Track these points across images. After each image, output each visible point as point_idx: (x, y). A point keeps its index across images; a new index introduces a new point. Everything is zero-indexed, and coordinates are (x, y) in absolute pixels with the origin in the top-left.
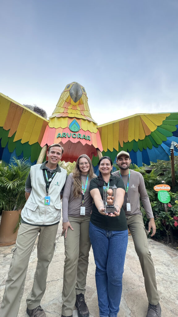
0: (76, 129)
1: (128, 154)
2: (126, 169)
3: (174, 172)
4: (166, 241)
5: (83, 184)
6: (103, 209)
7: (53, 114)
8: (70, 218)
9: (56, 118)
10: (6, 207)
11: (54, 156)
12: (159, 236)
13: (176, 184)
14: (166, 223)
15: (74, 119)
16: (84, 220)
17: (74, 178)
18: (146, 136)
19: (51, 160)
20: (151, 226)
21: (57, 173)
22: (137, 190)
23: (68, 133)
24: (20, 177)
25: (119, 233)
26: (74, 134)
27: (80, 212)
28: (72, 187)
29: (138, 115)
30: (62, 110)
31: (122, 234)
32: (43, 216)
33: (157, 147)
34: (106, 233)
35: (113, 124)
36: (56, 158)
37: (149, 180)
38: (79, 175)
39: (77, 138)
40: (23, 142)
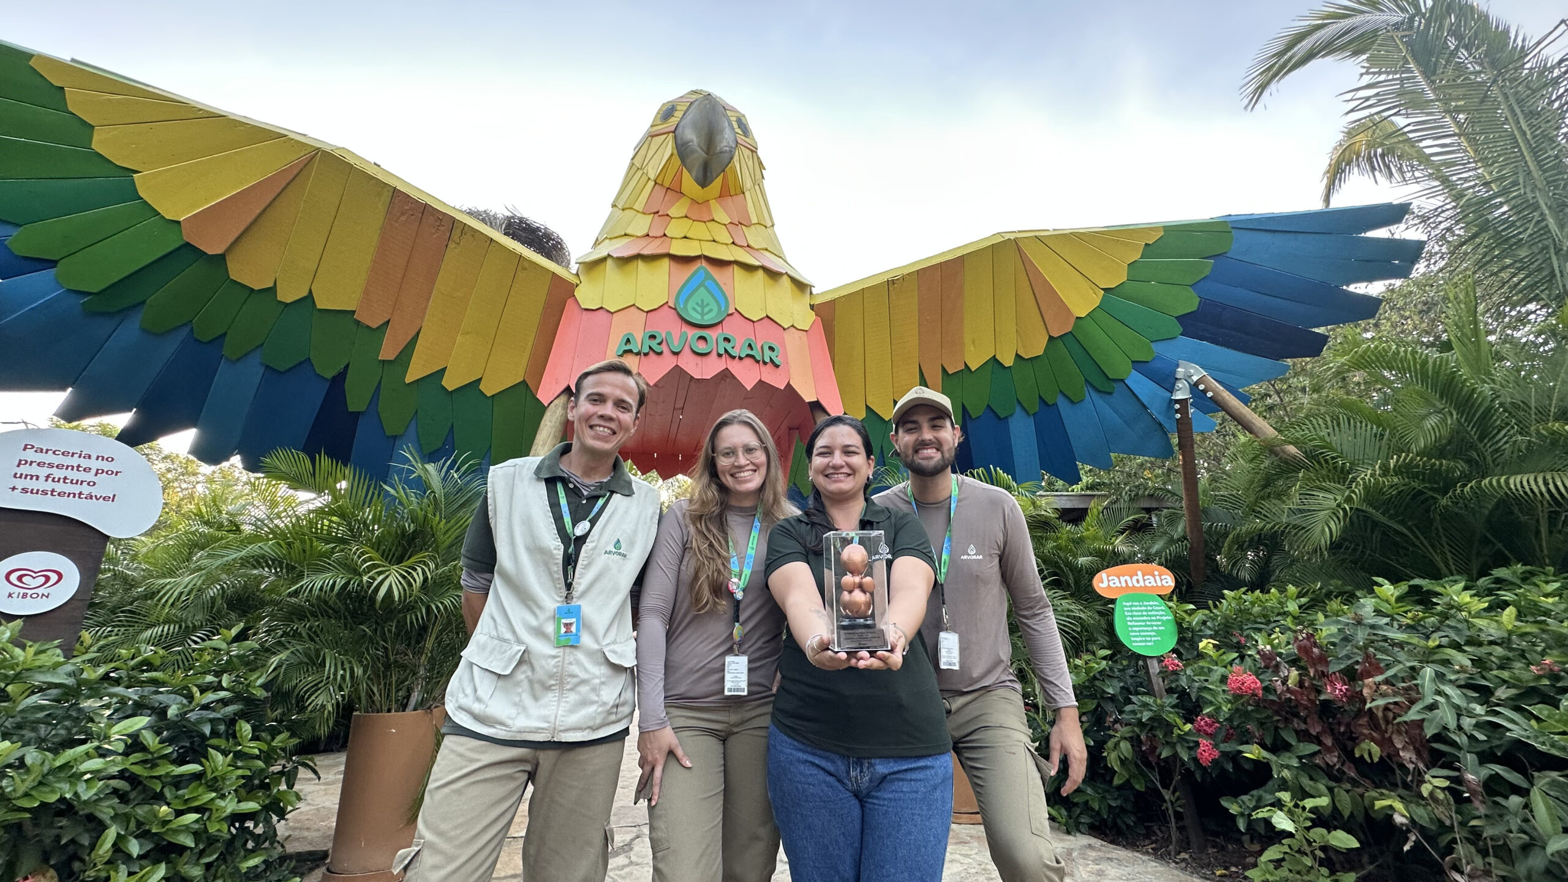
0: (711, 310)
1: (945, 401)
2: (938, 471)
3: (1197, 513)
4: (1168, 840)
5: (735, 548)
6: (826, 636)
7: (597, 243)
8: (676, 712)
9: (609, 262)
10: (370, 695)
11: (602, 417)
12: (1131, 820)
13: (1209, 572)
14: (1158, 751)
15: (698, 265)
16: (743, 722)
17: (694, 524)
18: (1051, 338)
19: (588, 431)
20: (1062, 747)
21: (617, 498)
22: (993, 569)
23: (668, 333)
24: (437, 547)
25: (906, 770)
26: (702, 338)
27: (723, 678)
28: (685, 563)
29: (1007, 237)
30: (641, 225)
31: (920, 775)
32: (550, 697)
33: (1110, 394)
34: (848, 772)
35: (891, 283)
36: (613, 425)
37: (1075, 556)
38: (716, 510)
39: (714, 354)
40: (451, 382)
